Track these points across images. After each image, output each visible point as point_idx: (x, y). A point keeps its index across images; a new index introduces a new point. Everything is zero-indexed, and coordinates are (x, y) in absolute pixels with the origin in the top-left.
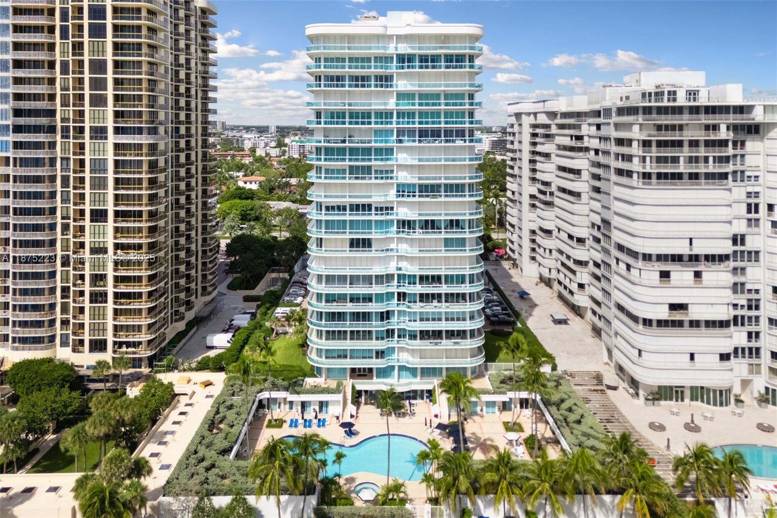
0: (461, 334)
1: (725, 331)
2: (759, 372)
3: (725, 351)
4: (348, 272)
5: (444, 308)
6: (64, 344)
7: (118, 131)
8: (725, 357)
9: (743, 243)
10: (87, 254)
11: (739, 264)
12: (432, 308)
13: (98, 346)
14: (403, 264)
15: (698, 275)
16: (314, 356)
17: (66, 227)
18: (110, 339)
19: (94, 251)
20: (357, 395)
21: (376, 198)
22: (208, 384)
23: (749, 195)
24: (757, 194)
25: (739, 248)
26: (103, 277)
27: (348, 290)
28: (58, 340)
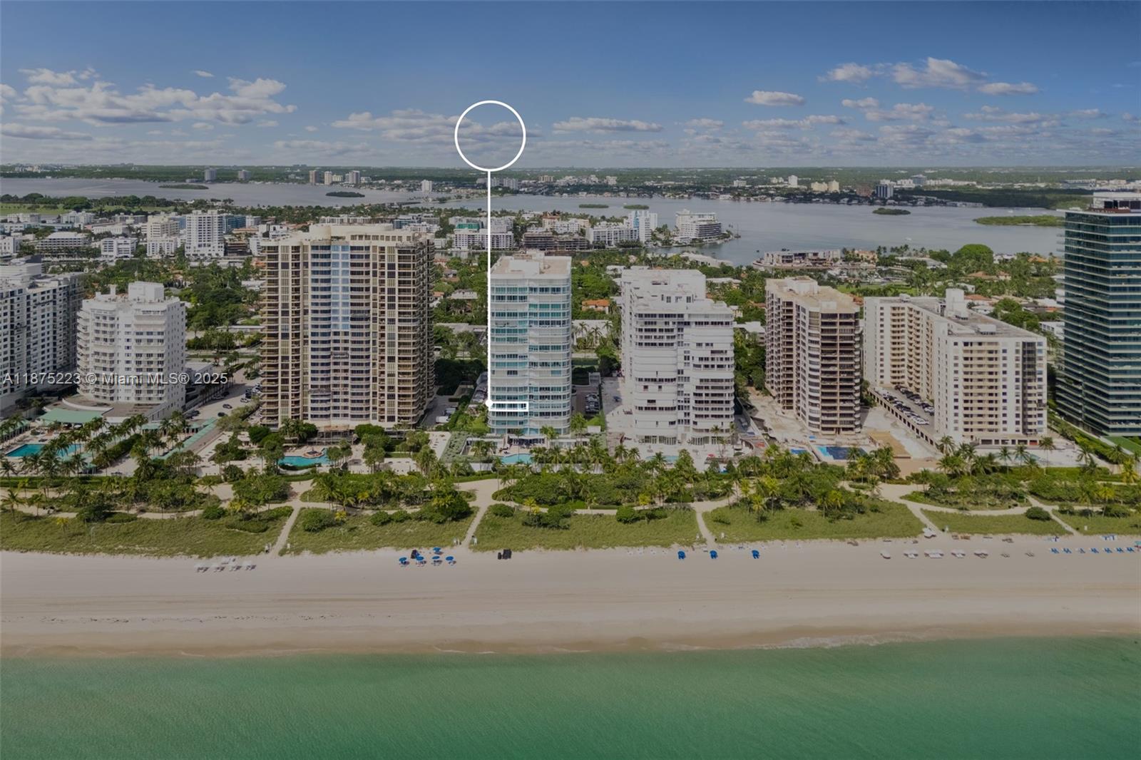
0: (559, 414)
1: (674, 412)
2: (689, 430)
3: (673, 420)
4: (506, 386)
5: (551, 402)
6: (374, 418)
7: (400, 321)
8: (672, 423)
9: (682, 373)
10: (385, 377)
11: (681, 383)
12: (546, 402)
13: (391, 419)
14: (531, 382)
15: (660, 387)
16: (491, 424)
17: (374, 364)
18: (396, 415)
19: (389, 375)
20: (510, 441)
21: (520, 352)
22: (443, 436)
23: (685, 352)
24: (689, 352)
25: (680, 375)
26: (393, 388)
27: (506, 394)
28: (371, 416)
